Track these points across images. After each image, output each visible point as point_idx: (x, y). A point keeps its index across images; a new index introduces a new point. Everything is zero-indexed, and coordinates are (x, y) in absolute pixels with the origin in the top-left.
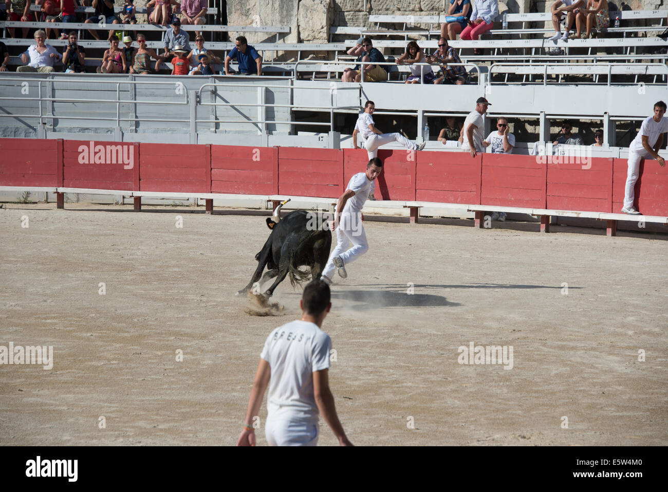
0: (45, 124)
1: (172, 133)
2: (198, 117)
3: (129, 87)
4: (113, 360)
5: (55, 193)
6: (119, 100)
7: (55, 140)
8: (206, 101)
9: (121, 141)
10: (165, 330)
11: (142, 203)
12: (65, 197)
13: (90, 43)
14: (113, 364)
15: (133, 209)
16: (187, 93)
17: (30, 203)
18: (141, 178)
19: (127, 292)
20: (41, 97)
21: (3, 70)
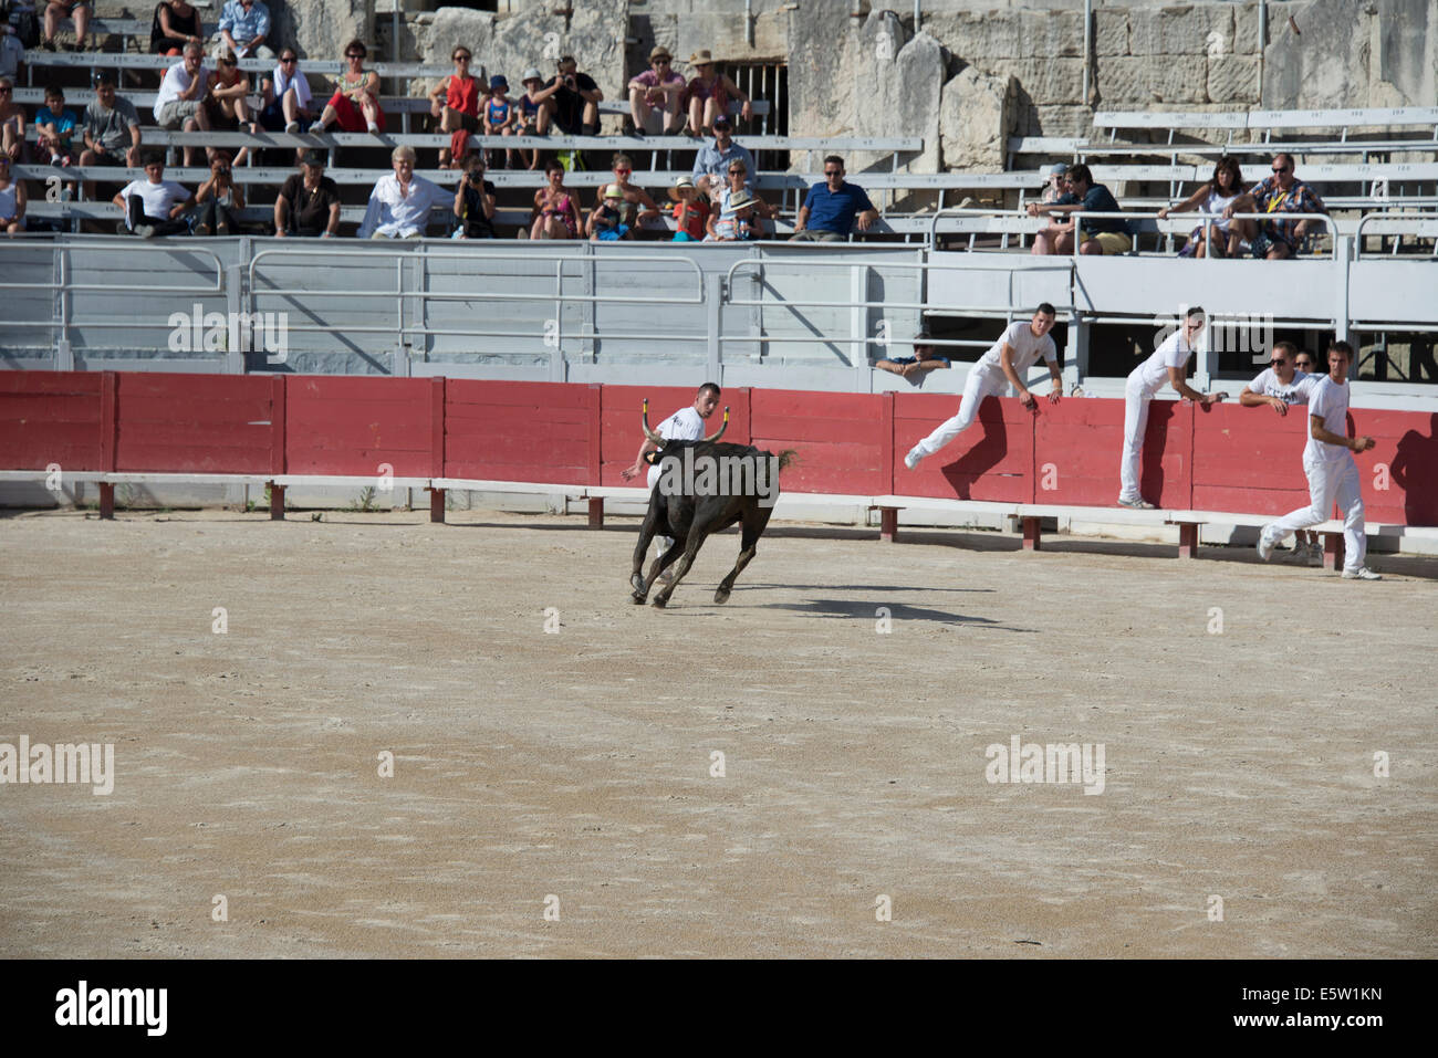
0: (409, 345)
1: (670, 364)
2: (724, 329)
3: (583, 269)
4: (542, 840)
5: (426, 489)
6: (561, 294)
7: (429, 379)
8: (743, 295)
9: (564, 381)
10: (651, 780)
11: (606, 511)
12: (446, 499)
13: (503, 176)
14: (541, 850)
15: (587, 523)
16: (702, 280)
17: (377, 511)
18: (604, 459)
19: (571, 699)
20: (402, 291)
21: (325, 236)
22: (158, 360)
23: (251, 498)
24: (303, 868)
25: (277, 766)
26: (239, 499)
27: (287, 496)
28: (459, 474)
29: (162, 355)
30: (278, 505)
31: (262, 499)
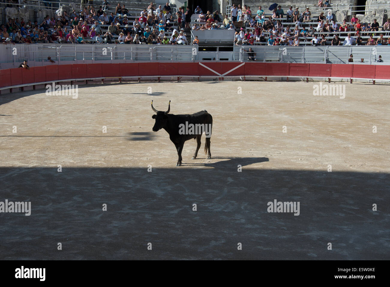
5: (350, 79)
9: (370, 64)
10: (380, 118)
12: (353, 80)
17: (343, 82)
18: (376, 75)
20: (348, 52)
21: (338, 45)
24: (332, 128)
25: (328, 114)
26: (325, 80)
27: (331, 80)
28: (355, 77)
29: (315, 61)
30: (330, 81)
31: (328, 80)
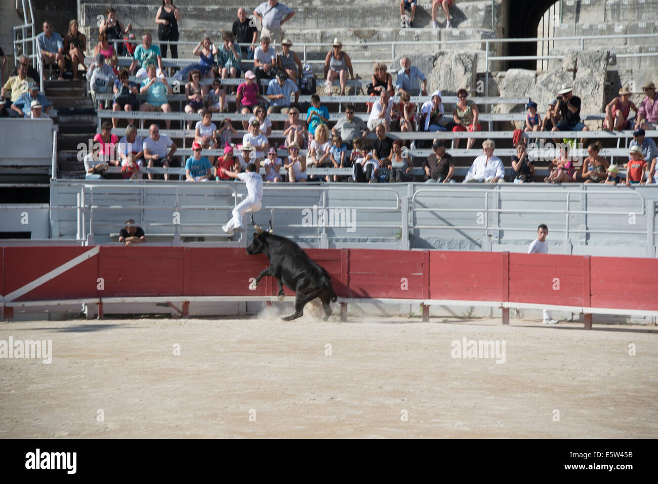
0: (490, 236)
1: (626, 246)
3: (581, 198)
5: (500, 308)
6: (569, 210)
7: (501, 253)
9: (570, 254)
11: (593, 320)
12: (510, 312)
15: (583, 326)
16: (644, 203)
17: (475, 318)
18: (592, 293)
19: (581, 417)
20: (487, 208)
21: (446, 182)
22: (368, 243)
23: (413, 311)
26: (407, 311)
27: (430, 310)
28: (517, 300)
29: (370, 240)
30: (426, 315)
31: (418, 311)
